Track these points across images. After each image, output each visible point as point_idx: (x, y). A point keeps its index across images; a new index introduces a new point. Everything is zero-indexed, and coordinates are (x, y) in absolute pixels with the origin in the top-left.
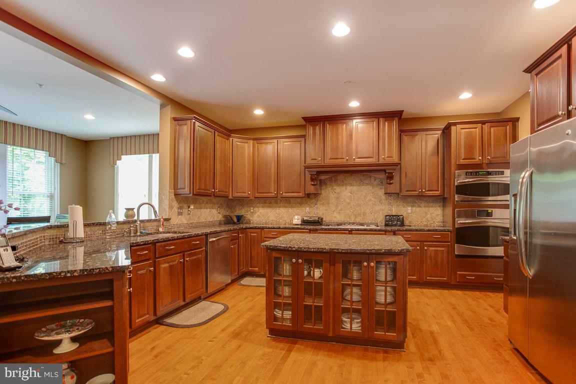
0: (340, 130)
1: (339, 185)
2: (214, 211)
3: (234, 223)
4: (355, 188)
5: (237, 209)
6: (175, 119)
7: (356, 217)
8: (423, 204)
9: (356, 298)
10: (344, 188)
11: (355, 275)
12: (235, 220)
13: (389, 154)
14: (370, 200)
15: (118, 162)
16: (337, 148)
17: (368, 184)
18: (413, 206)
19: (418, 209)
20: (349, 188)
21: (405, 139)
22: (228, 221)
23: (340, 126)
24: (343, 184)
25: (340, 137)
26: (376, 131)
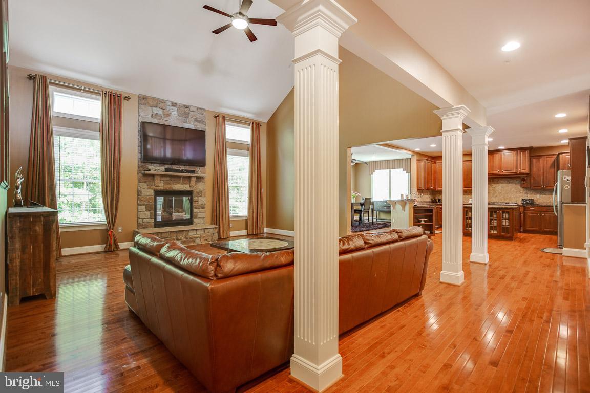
0: (495, 157)
1: (494, 184)
2: (428, 196)
3: (437, 202)
4: (504, 185)
5: (437, 195)
6: (417, 160)
7: (505, 199)
8: (547, 193)
9: (495, 224)
10: (498, 185)
11: (495, 216)
12: (438, 201)
13: (524, 168)
14: (513, 191)
15: (374, 173)
16: (493, 167)
17: (512, 183)
18: (541, 194)
19: (544, 196)
20: (501, 185)
21: (534, 161)
22: (433, 201)
23: (495, 155)
24: (497, 183)
25: (495, 160)
26: (516, 157)
